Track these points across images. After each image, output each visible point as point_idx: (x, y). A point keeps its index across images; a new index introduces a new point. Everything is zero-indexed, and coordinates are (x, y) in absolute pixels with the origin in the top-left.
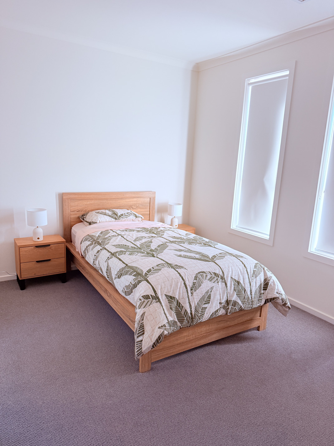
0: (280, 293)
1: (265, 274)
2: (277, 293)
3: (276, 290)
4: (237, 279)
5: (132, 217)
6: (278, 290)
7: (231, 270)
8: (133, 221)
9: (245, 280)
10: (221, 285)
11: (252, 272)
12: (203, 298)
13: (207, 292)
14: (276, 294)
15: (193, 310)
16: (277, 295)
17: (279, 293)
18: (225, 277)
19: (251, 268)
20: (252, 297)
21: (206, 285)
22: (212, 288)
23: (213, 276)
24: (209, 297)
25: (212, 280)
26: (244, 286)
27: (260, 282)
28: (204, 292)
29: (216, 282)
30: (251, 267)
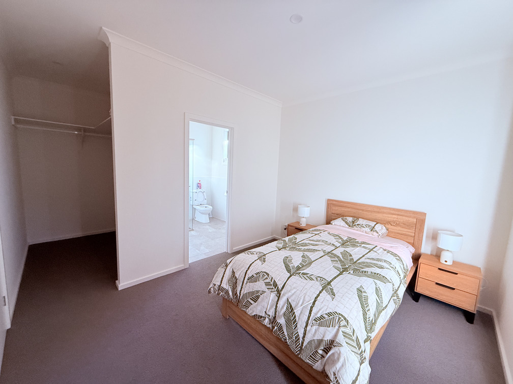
0: (338, 378)
1: (336, 335)
2: (335, 374)
3: (335, 368)
4: (293, 306)
5: (368, 230)
6: (338, 371)
7: (293, 292)
8: (366, 233)
9: (302, 315)
10: (273, 296)
11: (319, 315)
12: (253, 293)
13: (258, 292)
14: (332, 374)
15: (241, 296)
16: (333, 376)
17: (336, 378)
18: (282, 293)
19: (320, 310)
20: (302, 343)
21: (260, 286)
22: (264, 292)
23: (272, 283)
24: (258, 297)
25: (268, 285)
26: (297, 320)
27: (322, 336)
28: (255, 289)
29: (270, 290)
30: (322, 310)
